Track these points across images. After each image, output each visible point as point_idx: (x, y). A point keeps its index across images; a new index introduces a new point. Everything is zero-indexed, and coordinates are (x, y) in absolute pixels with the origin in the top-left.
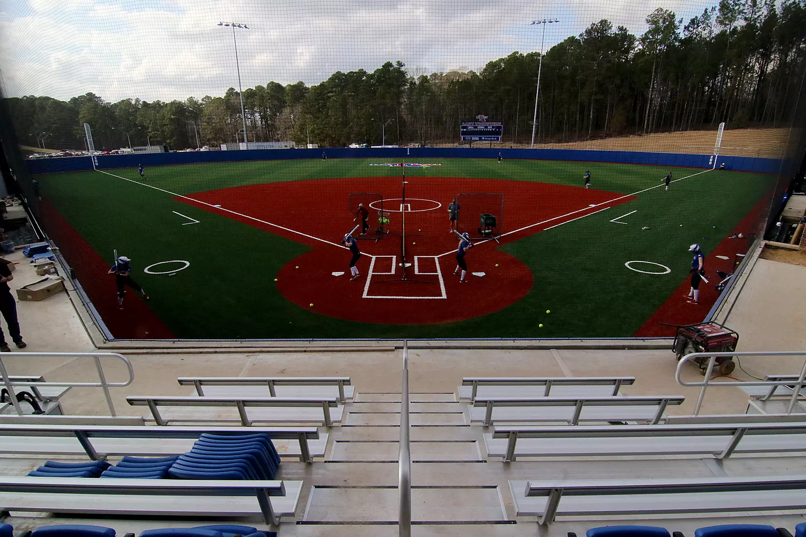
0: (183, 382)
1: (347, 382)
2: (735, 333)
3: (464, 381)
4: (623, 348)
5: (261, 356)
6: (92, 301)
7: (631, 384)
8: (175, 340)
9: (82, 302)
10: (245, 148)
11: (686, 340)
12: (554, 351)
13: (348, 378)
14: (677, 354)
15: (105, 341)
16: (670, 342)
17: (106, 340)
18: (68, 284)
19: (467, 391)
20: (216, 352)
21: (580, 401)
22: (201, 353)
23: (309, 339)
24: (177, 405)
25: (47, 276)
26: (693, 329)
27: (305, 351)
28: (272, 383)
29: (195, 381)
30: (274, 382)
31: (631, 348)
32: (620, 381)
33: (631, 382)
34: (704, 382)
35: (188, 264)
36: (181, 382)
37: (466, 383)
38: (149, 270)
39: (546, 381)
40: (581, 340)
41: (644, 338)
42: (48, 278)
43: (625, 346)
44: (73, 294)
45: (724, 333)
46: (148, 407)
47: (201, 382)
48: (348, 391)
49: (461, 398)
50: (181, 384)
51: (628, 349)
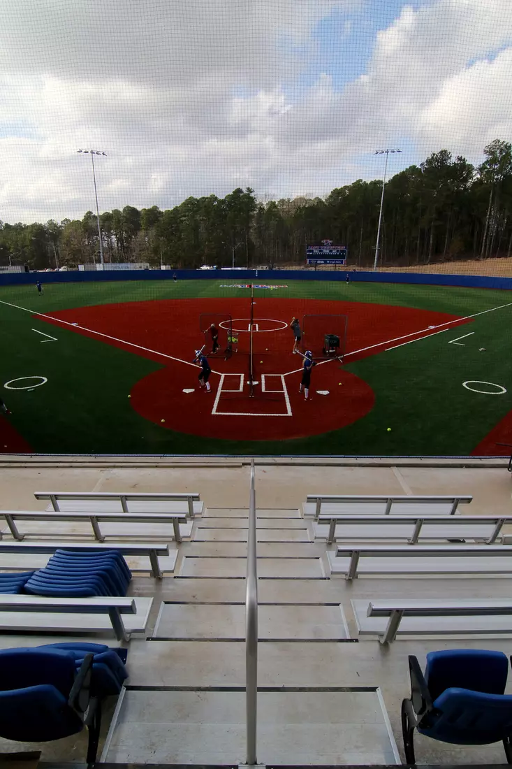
0: (40, 497)
1: (197, 498)
3: (308, 498)
4: (461, 466)
5: (115, 470)
7: (469, 502)
8: (32, 454)
10: (102, 269)
12: (395, 469)
13: (197, 495)
16: (506, 461)
19: (312, 507)
20: (71, 467)
21: (420, 520)
22: (57, 467)
23: (160, 455)
24: (34, 520)
27: (156, 467)
28: (124, 499)
29: (51, 496)
30: (127, 498)
31: (468, 466)
32: (458, 499)
33: (469, 500)
35: (46, 380)
36: (37, 497)
37: (310, 500)
38: (7, 386)
39: (387, 499)
40: (420, 458)
41: (480, 457)
43: (463, 464)
46: (6, 521)
47: (56, 497)
48: (197, 506)
49: (305, 515)
50: (38, 498)
51: (466, 467)
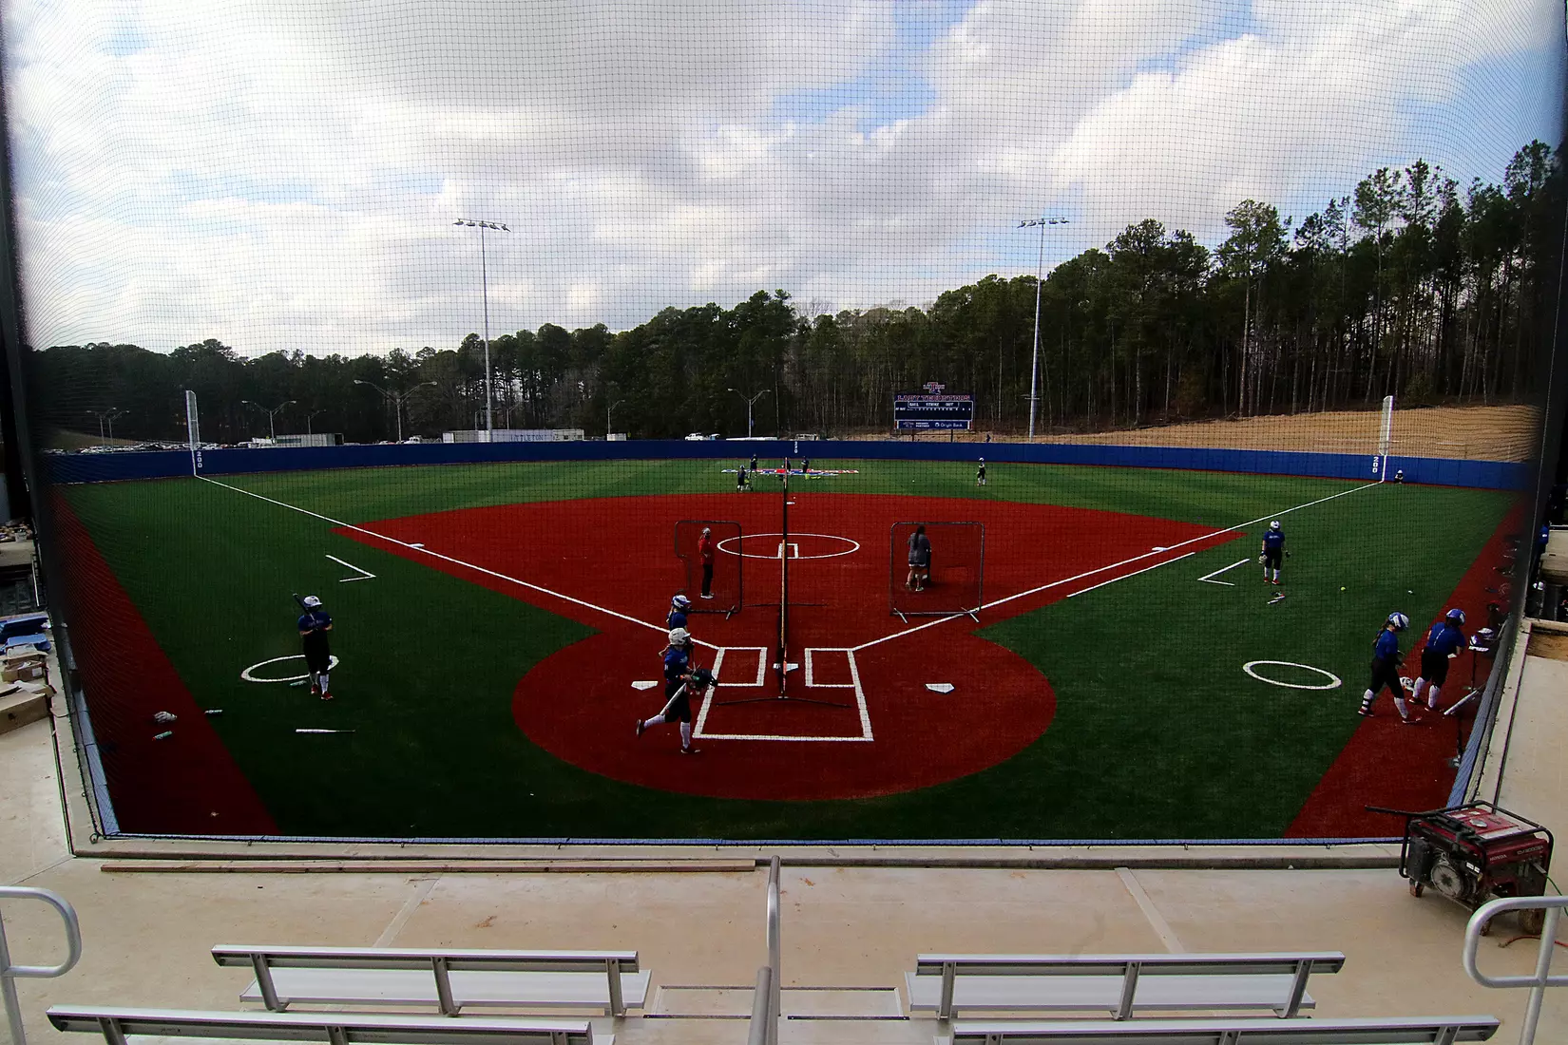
0: (228, 959)
1: (629, 965)
2: (1544, 830)
3: (921, 964)
4: (1281, 865)
5: (447, 878)
6: (99, 741)
8: (253, 837)
9: (76, 744)
11: (1431, 849)
12: (1124, 873)
13: (631, 954)
14: (1412, 882)
15: (95, 837)
16: (1395, 850)
17: (99, 835)
18: (59, 705)
19: (930, 989)
20: (341, 870)
21: (1230, 1034)
22: (307, 871)
23: (558, 840)
24: (178, 1033)
25: (19, 684)
26: (1446, 821)
27: (547, 870)
28: (442, 966)
29: (254, 956)
30: (449, 962)
31: (1301, 864)
32: (1307, 963)
33: (1336, 965)
34: (1536, 977)
36: (221, 958)
37: (925, 967)
38: (251, 674)
39: (1125, 964)
40: (1183, 844)
41: (1326, 840)
42: (17, 689)
43: (1288, 859)
44: (63, 725)
45: (1514, 831)
46: (101, 1036)
47: (270, 959)
48: (632, 986)
49: (913, 1008)
50: (221, 963)
51: (1295, 868)
